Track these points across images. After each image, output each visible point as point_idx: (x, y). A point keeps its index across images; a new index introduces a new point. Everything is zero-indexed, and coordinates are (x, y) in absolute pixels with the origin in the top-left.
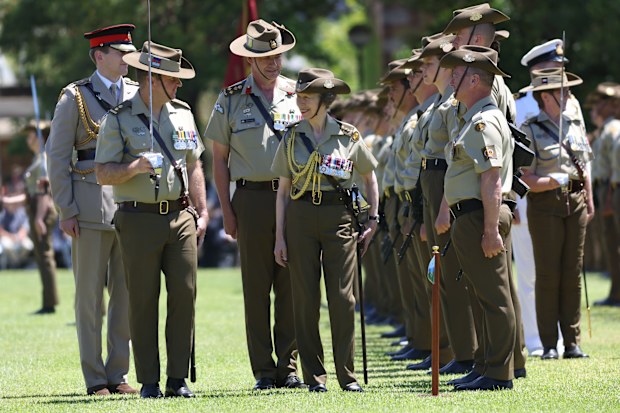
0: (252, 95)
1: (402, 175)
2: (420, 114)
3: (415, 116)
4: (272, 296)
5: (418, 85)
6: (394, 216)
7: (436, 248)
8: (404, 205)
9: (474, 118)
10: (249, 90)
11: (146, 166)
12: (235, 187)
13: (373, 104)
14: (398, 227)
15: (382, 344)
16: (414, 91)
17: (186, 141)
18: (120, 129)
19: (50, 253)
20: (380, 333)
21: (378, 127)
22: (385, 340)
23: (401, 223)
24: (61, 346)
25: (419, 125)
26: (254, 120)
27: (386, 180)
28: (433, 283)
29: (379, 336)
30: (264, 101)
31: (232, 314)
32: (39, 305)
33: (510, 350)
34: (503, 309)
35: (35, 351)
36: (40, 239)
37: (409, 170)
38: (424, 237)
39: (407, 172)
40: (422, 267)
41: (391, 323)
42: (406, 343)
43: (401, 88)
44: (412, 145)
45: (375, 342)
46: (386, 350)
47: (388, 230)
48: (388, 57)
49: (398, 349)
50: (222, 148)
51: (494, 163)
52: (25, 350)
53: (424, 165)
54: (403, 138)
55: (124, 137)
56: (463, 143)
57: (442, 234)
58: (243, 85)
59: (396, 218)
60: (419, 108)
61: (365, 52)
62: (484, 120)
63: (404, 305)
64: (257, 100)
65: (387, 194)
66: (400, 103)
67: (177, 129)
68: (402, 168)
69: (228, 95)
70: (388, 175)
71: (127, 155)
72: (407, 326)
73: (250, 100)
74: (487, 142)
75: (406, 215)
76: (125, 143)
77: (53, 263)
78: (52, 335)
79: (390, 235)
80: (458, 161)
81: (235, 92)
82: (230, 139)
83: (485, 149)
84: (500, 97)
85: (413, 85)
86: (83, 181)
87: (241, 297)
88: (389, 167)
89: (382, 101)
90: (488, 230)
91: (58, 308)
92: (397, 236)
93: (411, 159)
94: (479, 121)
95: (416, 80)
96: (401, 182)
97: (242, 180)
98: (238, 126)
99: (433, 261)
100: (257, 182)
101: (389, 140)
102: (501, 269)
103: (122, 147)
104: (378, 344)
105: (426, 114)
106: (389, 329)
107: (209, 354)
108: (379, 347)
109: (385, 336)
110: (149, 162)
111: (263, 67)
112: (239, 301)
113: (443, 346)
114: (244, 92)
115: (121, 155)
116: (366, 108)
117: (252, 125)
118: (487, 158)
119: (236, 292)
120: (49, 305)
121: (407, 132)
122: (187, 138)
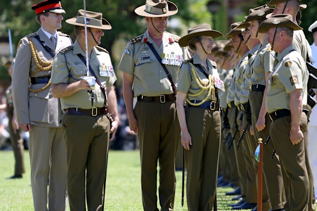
0: (148, 43)
1: (239, 94)
2: (250, 56)
3: (247, 58)
4: (158, 168)
5: (248, 39)
6: (234, 120)
7: (261, 139)
8: (241, 113)
9: (284, 59)
10: (146, 40)
11: (85, 85)
12: (136, 101)
13: (222, 50)
14: (237, 126)
15: (227, 199)
16: (246, 42)
17: (107, 71)
18: (66, 62)
19: (21, 141)
20: (225, 192)
21: (223, 64)
22: (228, 196)
23: (239, 124)
24: (26, 199)
25: (249, 63)
26: (149, 57)
27: (229, 97)
28: (259, 161)
29: (224, 194)
30: (155, 46)
31: (133, 180)
32: (12, 173)
33: (306, 203)
34: (302, 178)
35: (10, 202)
36: (15, 132)
37: (243, 91)
38: (252, 133)
39: (242, 93)
40: (251, 152)
41: (232, 186)
42: (241, 199)
43: (239, 39)
44: (245, 76)
45: (221, 198)
46: (229, 203)
47: (230, 128)
48: (231, 20)
49: (236, 202)
50: (129, 76)
51: (298, 86)
52: (3, 201)
53: (250, 88)
54: (240, 71)
55: (69, 67)
56: (278, 74)
57: (260, 131)
58: (142, 37)
59: (236, 121)
60: (249, 52)
61: (217, 17)
62: (291, 60)
63: (240, 174)
64: (151, 45)
65: (230, 106)
66: (238, 49)
67: (101, 64)
68: (239, 90)
69: (133, 43)
70: (230, 93)
71: (71, 78)
72: (242, 188)
73: (147, 46)
74: (293, 74)
75: (241, 119)
76: (69, 71)
77: (22, 147)
78: (20, 192)
79: (231, 131)
80: (274, 86)
81: (137, 41)
82: (134, 71)
83: (292, 78)
84: (303, 46)
85: (245, 38)
86: (35, 97)
87: (139, 169)
88: (231, 89)
89: (228, 48)
90: (293, 128)
91: (24, 175)
92: (237, 131)
93: (244, 85)
94: (287, 61)
95: (247, 36)
96: (238, 99)
97: (141, 96)
98: (140, 61)
99: (258, 148)
100: (150, 97)
101: (231, 72)
102: (300, 154)
103: (68, 74)
104: (224, 199)
105: (253, 56)
106: (231, 190)
107: (118, 204)
108: (224, 201)
109: (228, 194)
110: (87, 83)
111: (157, 24)
112: (138, 171)
113: (264, 201)
114: (142, 41)
115: (67, 79)
116: (216, 52)
117: (148, 60)
118: (293, 84)
119: (136, 166)
120: (18, 174)
121: (243, 67)
122: (108, 70)
